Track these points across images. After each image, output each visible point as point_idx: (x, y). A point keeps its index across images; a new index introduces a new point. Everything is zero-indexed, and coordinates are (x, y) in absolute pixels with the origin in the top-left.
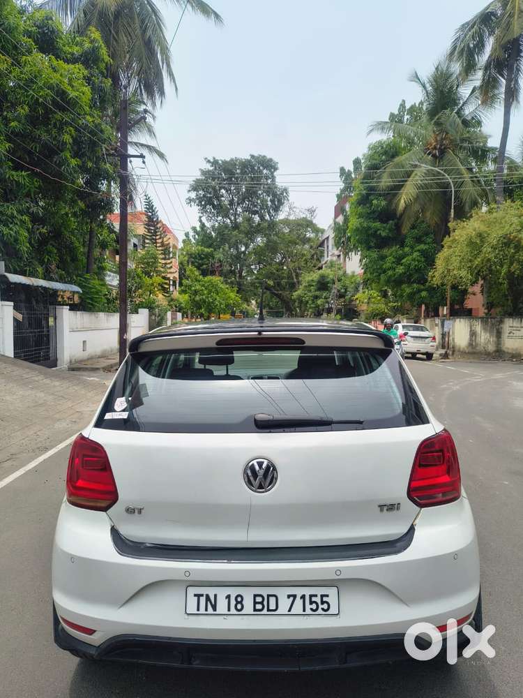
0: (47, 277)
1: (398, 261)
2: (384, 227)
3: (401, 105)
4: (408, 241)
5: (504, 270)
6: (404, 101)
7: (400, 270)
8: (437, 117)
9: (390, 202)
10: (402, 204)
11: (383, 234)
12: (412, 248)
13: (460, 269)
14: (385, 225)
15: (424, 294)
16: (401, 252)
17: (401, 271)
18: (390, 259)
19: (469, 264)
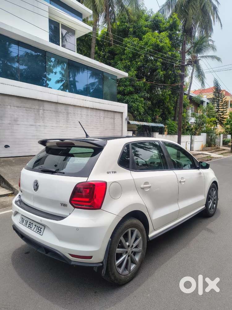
0: (154, 121)
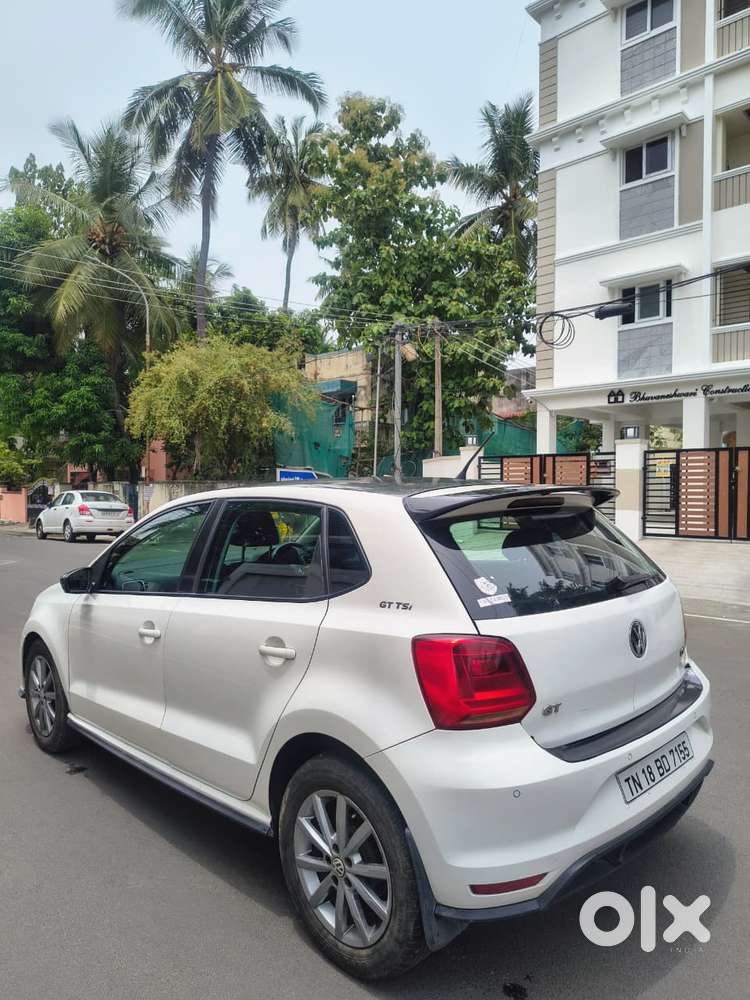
1: (56, 395)
2: (30, 343)
3: (28, 161)
4: (71, 367)
5: (224, 423)
6: (32, 156)
7: (60, 410)
8: (109, 199)
9: (39, 305)
10: (61, 311)
11: (29, 353)
12: (77, 379)
13: (169, 416)
14: (30, 339)
15: (98, 448)
16: (59, 383)
17: (61, 412)
18: (41, 392)
19: (181, 412)
